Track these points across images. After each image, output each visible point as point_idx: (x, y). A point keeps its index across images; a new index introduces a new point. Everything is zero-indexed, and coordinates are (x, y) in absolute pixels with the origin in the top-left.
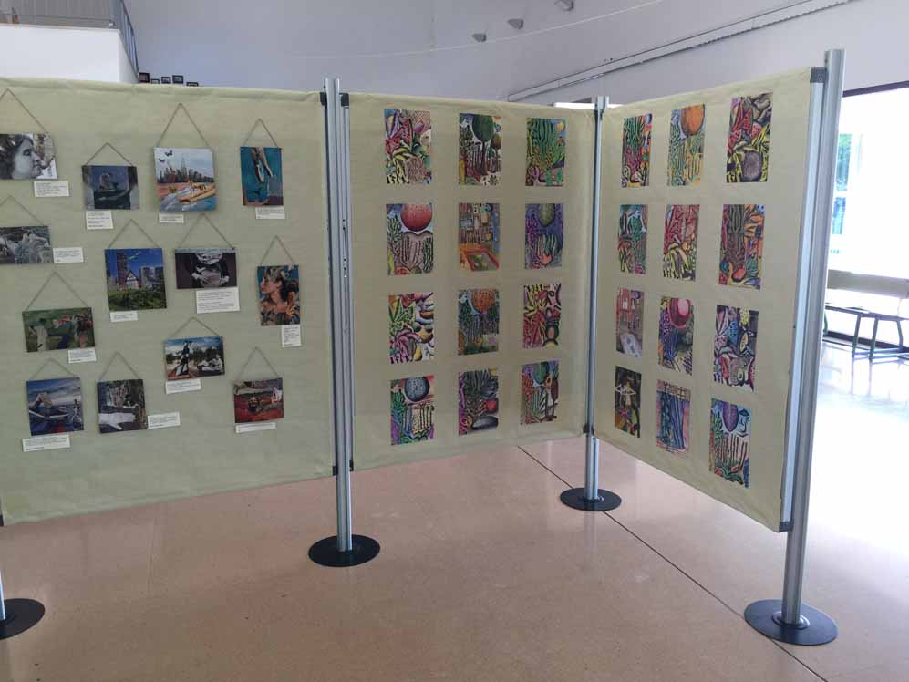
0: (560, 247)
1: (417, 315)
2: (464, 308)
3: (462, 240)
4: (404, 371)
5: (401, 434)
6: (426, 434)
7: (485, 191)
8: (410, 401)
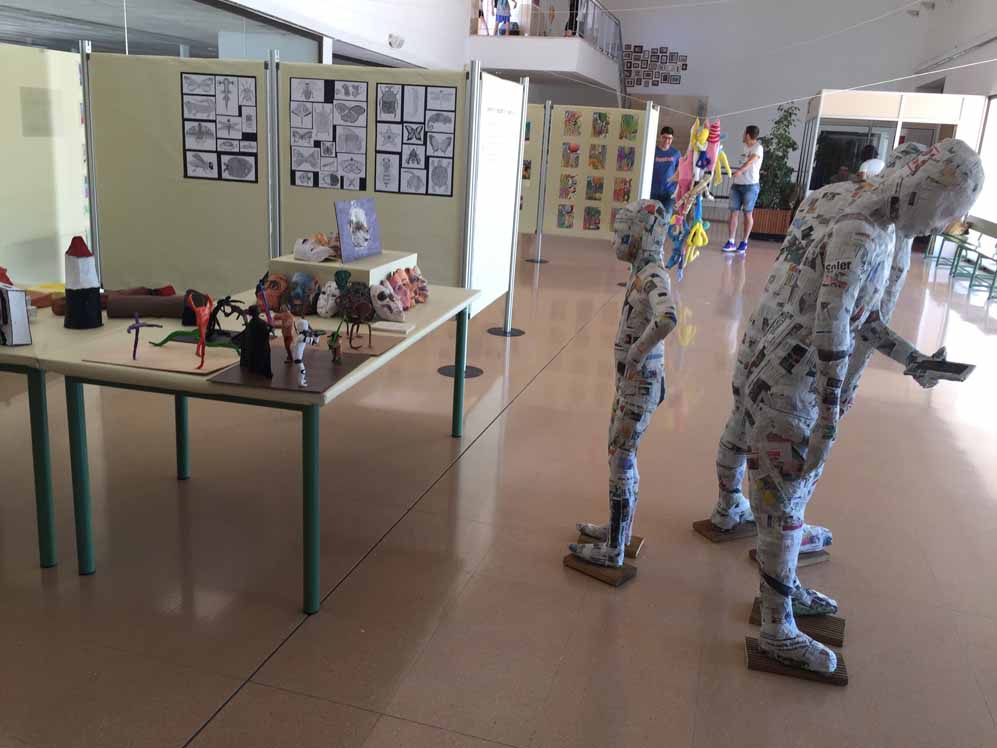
0: (632, 165)
1: (570, 182)
2: (589, 183)
3: (590, 157)
4: (564, 201)
5: (561, 224)
6: (570, 226)
7: (599, 141)
8: (564, 215)
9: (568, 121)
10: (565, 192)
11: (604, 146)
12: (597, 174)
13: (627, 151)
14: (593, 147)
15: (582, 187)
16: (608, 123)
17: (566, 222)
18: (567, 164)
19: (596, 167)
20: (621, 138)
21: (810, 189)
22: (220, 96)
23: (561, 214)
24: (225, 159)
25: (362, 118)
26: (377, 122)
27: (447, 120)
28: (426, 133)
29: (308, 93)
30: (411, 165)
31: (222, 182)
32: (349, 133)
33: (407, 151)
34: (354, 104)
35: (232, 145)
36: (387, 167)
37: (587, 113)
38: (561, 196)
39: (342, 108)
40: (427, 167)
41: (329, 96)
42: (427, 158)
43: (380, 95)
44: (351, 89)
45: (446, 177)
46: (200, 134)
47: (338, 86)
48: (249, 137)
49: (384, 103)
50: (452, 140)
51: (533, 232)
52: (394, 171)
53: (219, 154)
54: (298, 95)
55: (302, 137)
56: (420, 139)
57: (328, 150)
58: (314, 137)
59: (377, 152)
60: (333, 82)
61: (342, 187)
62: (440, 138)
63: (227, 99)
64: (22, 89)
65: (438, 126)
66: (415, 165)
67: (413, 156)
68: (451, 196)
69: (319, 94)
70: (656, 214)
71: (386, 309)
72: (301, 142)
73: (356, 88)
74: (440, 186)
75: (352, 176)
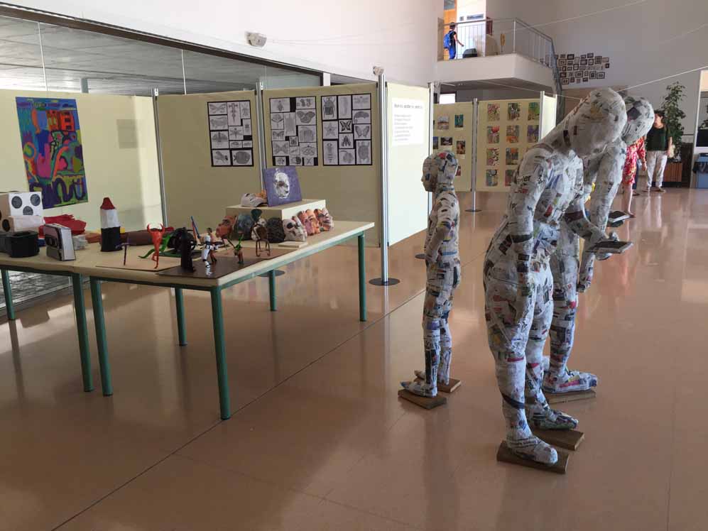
0: (538, 138)
1: (494, 153)
2: (508, 152)
3: (507, 135)
4: (490, 167)
5: (489, 184)
6: (496, 184)
7: (515, 122)
8: (491, 176)
9: (490, 111)
10: (490, 161)
11: (517, 127)
12: (513, 146)
13: (534, 128)
14: (509, 128)
15: (502, 157)
16: (519, 110)
17: (493, 182)
18: (491, 141)
19: (511, 141)
20: (529, 119)
21: (697, 146)
22: (230, 115)
23: (488, 176)
24: (234, 153)
25: (313, 121)
26: (323, 121)
27: (366, 115)
28: (353, 125)
29: (280, 107)
30: (345, 147)
31: (232, 167)
32: (306, 130)
33: (342, 138)
34: (308, 111)
35: (237, 144)
36: (330, 149)
37: (503, 105)
38: (488, 164)
39: (301, 114)
40: (355, 147)
41: (293, 108)
42: (355, 141)
43: (323, 104)
44: (306, 102)
45: (368, 153)
46: (220, 139)
47: (298, 100)
48: (248, 138)
49: (326, 108)
50: (370, 127)
51: (469, 190)
52: (335, 151)
53: (231, 150)
54: (274, 109)
55: (278, 135)
56: (349, 129)
57: (294, 142)
58: (285, 135)
59: (323, 140)
60: (295, 98)
61: (303, 165)
62: (362, 127)
63: (234, 116)
64: (118, 121)
65: (361, 120)
66: (348, 146)
67: (346, 140)
68: (371, 165)
69: (287, 107)
70: (446, 159)
71: (292, 234)
72: (279, 138)
73: (309, 101)
74: (364, 159)
75: (309, 156)
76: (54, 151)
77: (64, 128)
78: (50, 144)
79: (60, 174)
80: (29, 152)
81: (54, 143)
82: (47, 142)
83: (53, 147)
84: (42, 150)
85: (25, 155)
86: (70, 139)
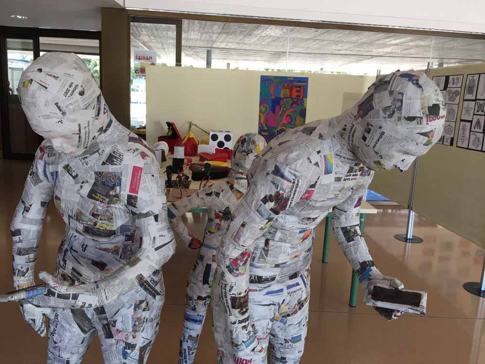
26: (464, 100)
30: (476, 130)
32: (451, 108)
33: (475, 120)
34: (455, 90)
36: (464, 130)
39: (450, 92)
41: (446, 86)
43: (468, 82)
44: (456, 81)
47: (451, 78)
49: (469, 87)
52: (467, 133)
56: (483, 111)
59: (462, 120)
60: (449, 77)
61: (443, 144)
64: (345, 93)
66: (478, 130)
67: (479, 123)
69: (442, 85)
73: (458, 79)
75: (448, 135)
76: (283, 111)
77: (294, 96)
78: (281, 106)
79: (284, 126)
80: (264, 110)
81: (284, 106)
82: (279, 105)
83: (282, 108)
84: (273, 110)
85: (260, 111)
86: (297, 104)
